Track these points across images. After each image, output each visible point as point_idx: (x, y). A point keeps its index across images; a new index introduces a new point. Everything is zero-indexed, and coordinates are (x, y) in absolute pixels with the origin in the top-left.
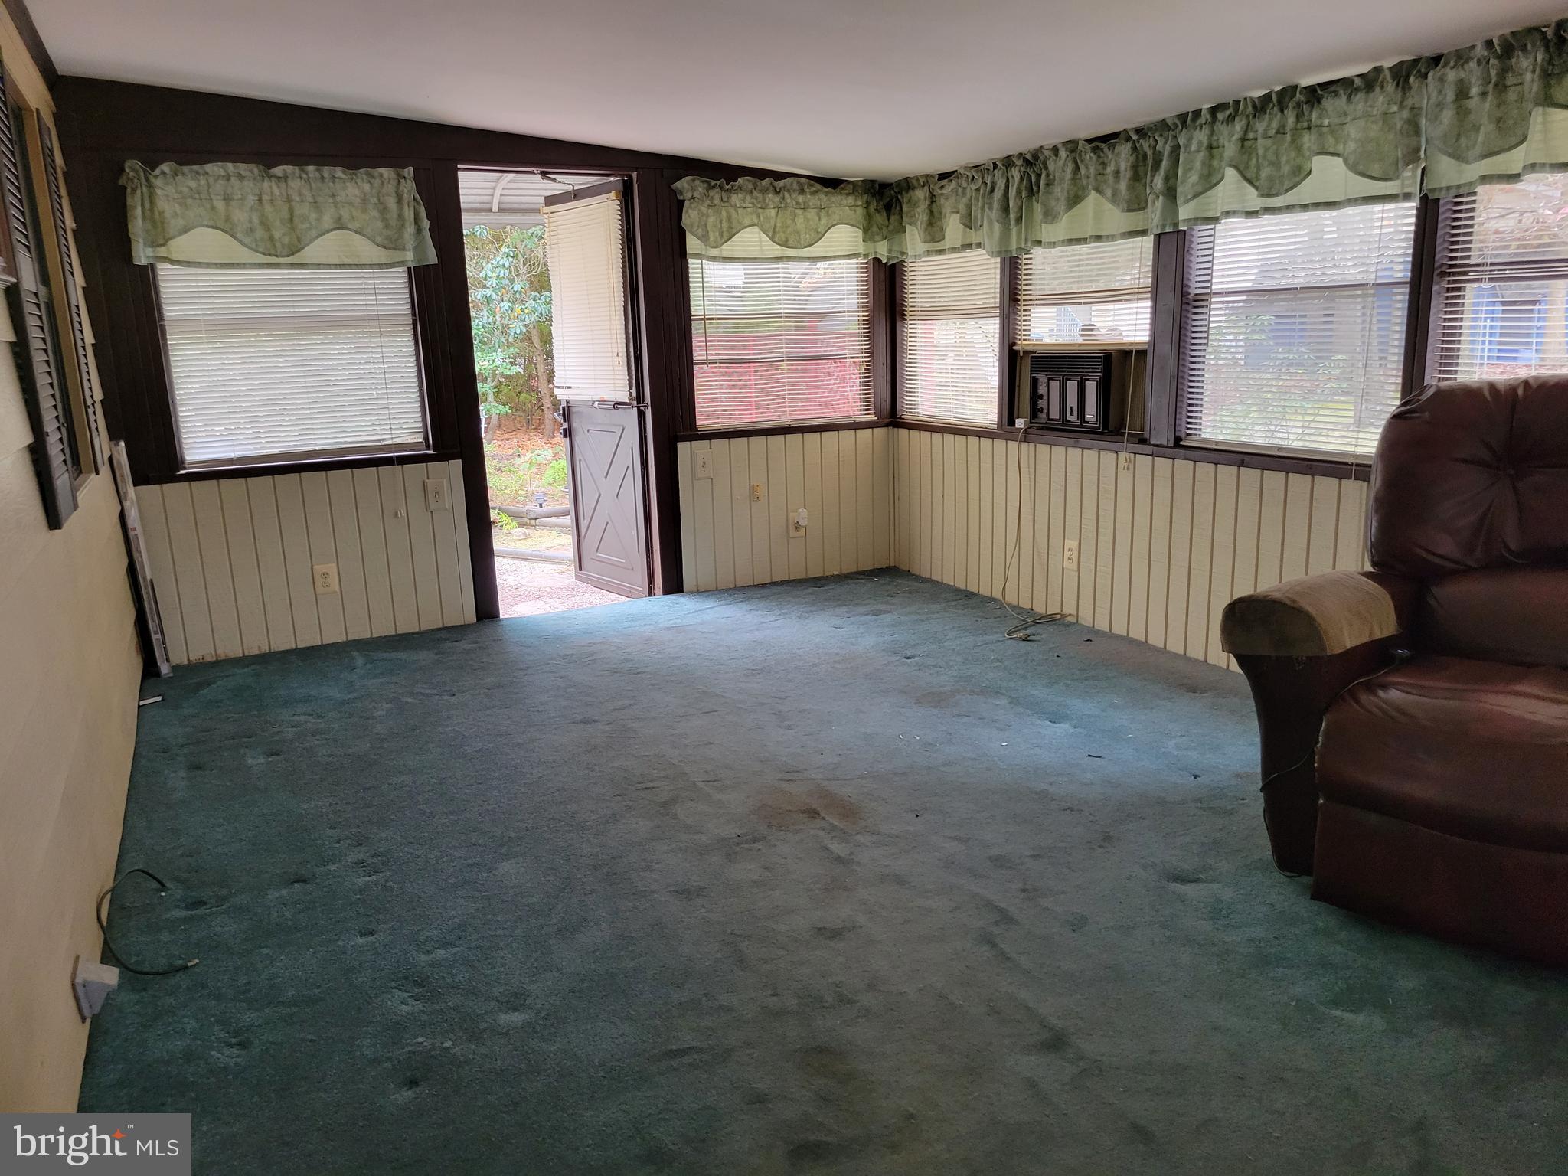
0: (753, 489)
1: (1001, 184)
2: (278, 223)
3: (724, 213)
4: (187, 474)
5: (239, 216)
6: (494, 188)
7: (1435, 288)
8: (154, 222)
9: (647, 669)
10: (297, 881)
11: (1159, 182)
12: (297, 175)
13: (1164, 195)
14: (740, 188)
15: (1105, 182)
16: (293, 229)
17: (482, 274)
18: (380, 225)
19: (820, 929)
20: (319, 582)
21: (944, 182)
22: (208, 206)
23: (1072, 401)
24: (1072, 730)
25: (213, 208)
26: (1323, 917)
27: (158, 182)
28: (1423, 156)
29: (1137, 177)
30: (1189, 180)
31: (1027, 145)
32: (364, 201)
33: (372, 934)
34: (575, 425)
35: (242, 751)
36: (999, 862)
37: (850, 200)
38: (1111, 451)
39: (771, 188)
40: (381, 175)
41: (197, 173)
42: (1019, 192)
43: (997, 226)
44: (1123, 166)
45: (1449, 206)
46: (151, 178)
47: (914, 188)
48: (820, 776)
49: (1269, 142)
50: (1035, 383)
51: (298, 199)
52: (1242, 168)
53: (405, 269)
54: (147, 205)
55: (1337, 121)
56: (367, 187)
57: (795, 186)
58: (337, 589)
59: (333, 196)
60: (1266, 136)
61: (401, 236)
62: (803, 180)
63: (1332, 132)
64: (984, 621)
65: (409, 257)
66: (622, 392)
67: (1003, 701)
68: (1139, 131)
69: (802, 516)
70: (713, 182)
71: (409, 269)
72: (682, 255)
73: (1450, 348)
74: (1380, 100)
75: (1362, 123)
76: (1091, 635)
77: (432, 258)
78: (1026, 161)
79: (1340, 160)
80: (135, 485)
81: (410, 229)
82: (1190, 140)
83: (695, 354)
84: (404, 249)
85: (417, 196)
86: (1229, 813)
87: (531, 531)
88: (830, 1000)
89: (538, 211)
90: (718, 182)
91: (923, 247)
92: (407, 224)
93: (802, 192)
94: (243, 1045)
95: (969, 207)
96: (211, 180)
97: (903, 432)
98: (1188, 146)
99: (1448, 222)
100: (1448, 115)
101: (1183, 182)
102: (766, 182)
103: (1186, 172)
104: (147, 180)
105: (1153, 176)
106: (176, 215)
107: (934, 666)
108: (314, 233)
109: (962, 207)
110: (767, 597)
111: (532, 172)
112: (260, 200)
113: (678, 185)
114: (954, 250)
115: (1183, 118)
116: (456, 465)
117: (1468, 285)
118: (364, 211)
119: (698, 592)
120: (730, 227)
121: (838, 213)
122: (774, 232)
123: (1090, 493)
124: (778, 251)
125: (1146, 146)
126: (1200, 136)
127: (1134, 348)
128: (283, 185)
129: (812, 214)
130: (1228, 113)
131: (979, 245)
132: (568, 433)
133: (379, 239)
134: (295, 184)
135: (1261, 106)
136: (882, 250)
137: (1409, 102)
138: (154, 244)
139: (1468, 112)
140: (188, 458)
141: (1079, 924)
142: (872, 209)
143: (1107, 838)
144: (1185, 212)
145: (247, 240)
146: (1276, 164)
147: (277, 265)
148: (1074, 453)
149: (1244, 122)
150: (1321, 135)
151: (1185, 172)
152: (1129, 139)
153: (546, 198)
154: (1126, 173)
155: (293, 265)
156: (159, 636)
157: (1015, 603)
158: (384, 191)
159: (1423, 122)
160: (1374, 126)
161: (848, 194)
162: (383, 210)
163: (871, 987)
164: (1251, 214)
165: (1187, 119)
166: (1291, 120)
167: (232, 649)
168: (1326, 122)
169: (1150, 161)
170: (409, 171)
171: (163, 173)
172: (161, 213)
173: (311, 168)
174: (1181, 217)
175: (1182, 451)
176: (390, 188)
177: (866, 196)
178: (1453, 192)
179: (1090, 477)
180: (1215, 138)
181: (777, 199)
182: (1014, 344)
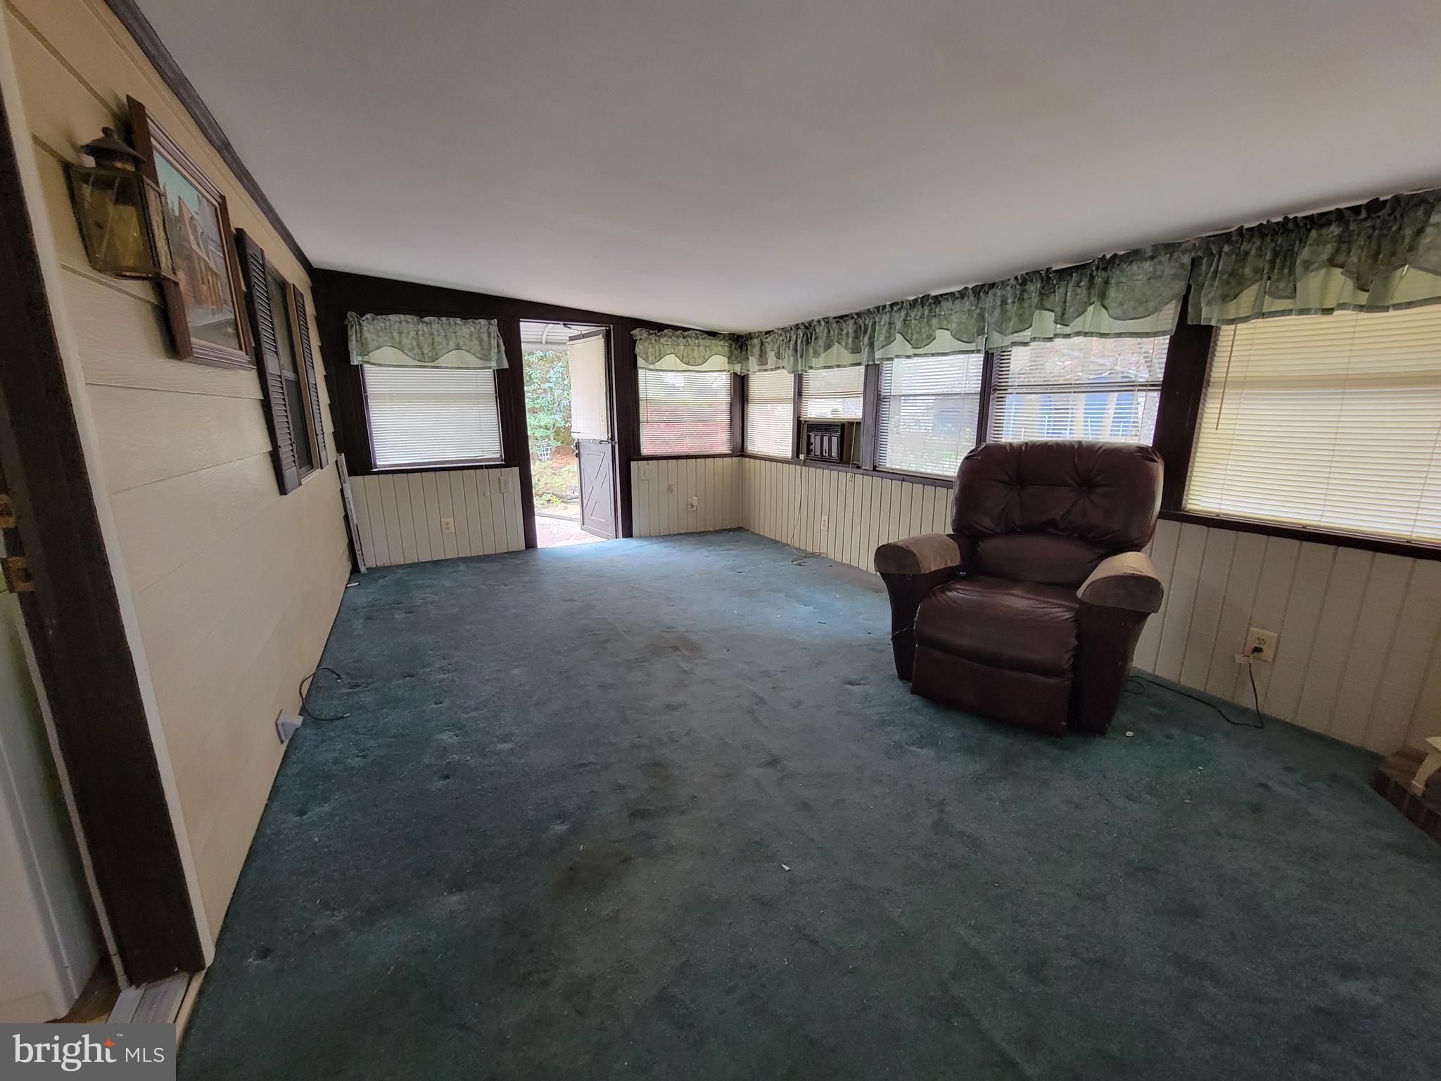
0: (669, 486)
1: (794, 337)
2: (426, 345)
3: (657, 347)
4: (379, 471)
5: (406, 341)
6: (543, 332)
7: (991, 396)
8: (362, 344)
9: (606, 575)
10: (409, 676)
11: (866, 340)
12: (437, 321)
13: (869, 346)
14: (665, 335)
15: (842, 338)
16: (434, 348)
17: (548, 376)
18: (479, 348)
19: (667, 705)
20: (444, 526)
21: (767, 335)
22: (390, 336)
23: (826, 446)
24: (813, 610)
25: (393, 337)
26: (917, 702)
27: (365, 324)
28: (986, 331)
29: (856, 337)
30: (880, 339)
31: (806, 319)
32: (471, 335)
33: (441, 703)
34: (582, 451)
35: (394, 611)
36: (765, 674)
37: (722, 343)
38: (844, 472)
39: (681, 336)
40: (480, 323)
41: (385, 319)
42: (802, 342)
43: (792, 358)
44: (850, 331)
45: (999, 357)
46: (361, 321)
47: (753, 338)
48: (683, 630)
49: (917, 322)
50: (809, 437)
51: (437, 334)
52: (904, 334)
53: (491, 370)
54: (359, 335)
55: (947, 313)
56: (473, 329)
57: (694, 335)
58: (454, 531)
59: (455, 333)
60: (915, 319)
61: (489, 354)
62: (698, 332)
63: (946, 319)
64: (781, 556)
65: (494, 364)
66: (604, 435)
67: (782, 595)
68: (857, 314)
69: (695, 500)
70: (651, 332)
71: (494, 370)
72: (635, 367)
73: (998, 427)
74: (967, 304)
75: (959, 314)
76: (833, 563)
77: (506, 365)
78: (806, 327)
79: (949, 332)
80: (349, 476)
81: (495, 351)
82: (881, 319)
83: (641, 417)
84: (491, 360)
85: (499, 334)
86: (881, 651)
87: (568, 505)
88: (666, 740)
89: (565, 344)
90: (654, 332)
91: (757, 368)
92: (493, 348)
93: (697, 338)
94: (364, 757)
95: (779, 348)
96: (392, 323)
97: (747, 459)
98: (879, 322)
99: (998, 364)
100: (997, 312)
101: (877, 340)
102: (679, 332)
103: (879, 334)
104: (359, 322)
105: (864, 337)
106: (373, 340)
107: (752, 577)
108: (445, 351)
109: (775, 348)
110: (675, 540)
111: (558, 324)
112: (417, 333)
113: (633, 332)
114: (772, 370)
115: (878, 308)
116: (516, 470)
117: (1007, 395)
118: (471, 341)
119: (640, 537)
120: (660, 355)
121: (715, 349)
122: (683, 357)
123: (834, 493)
124: (685, 367)
125: (861, 322)
126: (886, 318)
127: (855, 421)
128: (429, 326)
129: (702, 349)
130: (898, 307)
131: (783, 367)
132: (578, 455)
133: (478, 355)
134: (435, 326)
135: (913, 304)
136: (738, 368)
137: (980, 305)
138: (362, 355)
139: (1006, 311)
140: (378, 463)
141: (797, 704)
142: (733, 349)
143: (820, 663)
144: (878, 355)
145: (410, 354)
146: (919, 333)
147: (426, 367)
148: (827, 472)
149: (905, 312)
150: (940, 319)
151: (878, 336)
152: (853, 318)
153: (570, 337)
154: (851, 334)
155: (433, 367)
156: (360, 552)
157: (798, 547)
158: (482, 331)
159: (986, 315)
160: (964, 317)
161: (721, 340)
162: (481, 340)
163: (688, 734)
164: (908, 357)
165: (880, 309)
166: (926, 312)
167: (400, 560)
168: (943, 313)
169: (863, 329)
170: (495, 321)
171: (367, 319)
172: (366, 339)
173: (444, 319)
174: (876, 357)
175: (876, 473)
176: (485, 329)
177: (730, 341)
178: (1000, 350)
179: (834, 484)
180: (892, 319)
181: (685, 341)
182: (800, 417)
